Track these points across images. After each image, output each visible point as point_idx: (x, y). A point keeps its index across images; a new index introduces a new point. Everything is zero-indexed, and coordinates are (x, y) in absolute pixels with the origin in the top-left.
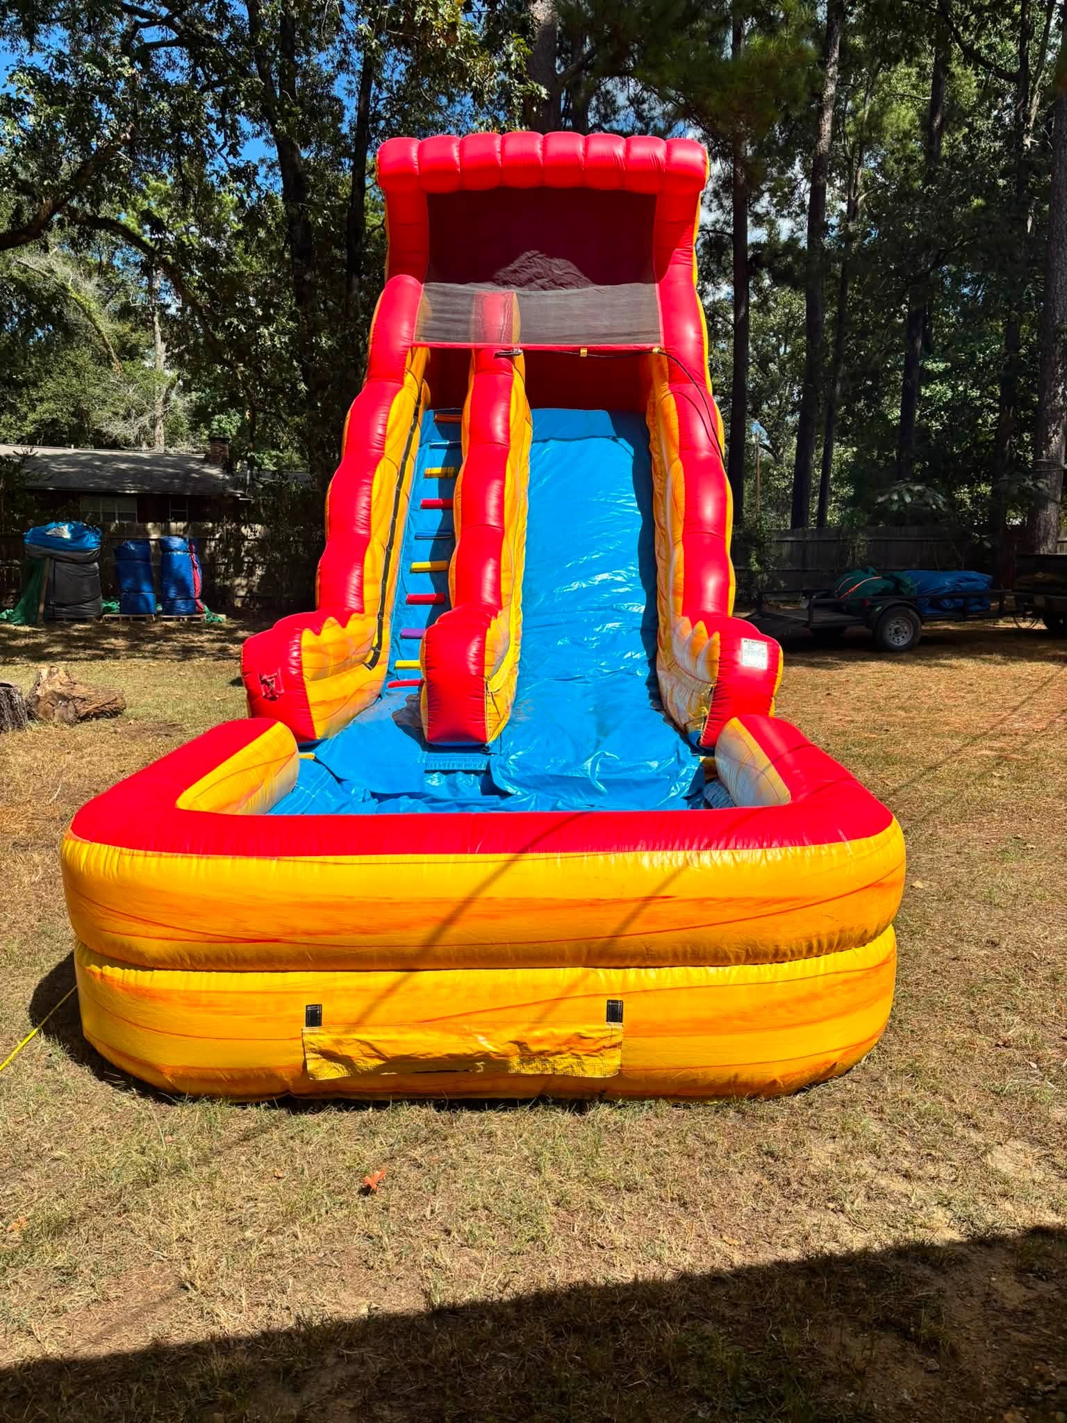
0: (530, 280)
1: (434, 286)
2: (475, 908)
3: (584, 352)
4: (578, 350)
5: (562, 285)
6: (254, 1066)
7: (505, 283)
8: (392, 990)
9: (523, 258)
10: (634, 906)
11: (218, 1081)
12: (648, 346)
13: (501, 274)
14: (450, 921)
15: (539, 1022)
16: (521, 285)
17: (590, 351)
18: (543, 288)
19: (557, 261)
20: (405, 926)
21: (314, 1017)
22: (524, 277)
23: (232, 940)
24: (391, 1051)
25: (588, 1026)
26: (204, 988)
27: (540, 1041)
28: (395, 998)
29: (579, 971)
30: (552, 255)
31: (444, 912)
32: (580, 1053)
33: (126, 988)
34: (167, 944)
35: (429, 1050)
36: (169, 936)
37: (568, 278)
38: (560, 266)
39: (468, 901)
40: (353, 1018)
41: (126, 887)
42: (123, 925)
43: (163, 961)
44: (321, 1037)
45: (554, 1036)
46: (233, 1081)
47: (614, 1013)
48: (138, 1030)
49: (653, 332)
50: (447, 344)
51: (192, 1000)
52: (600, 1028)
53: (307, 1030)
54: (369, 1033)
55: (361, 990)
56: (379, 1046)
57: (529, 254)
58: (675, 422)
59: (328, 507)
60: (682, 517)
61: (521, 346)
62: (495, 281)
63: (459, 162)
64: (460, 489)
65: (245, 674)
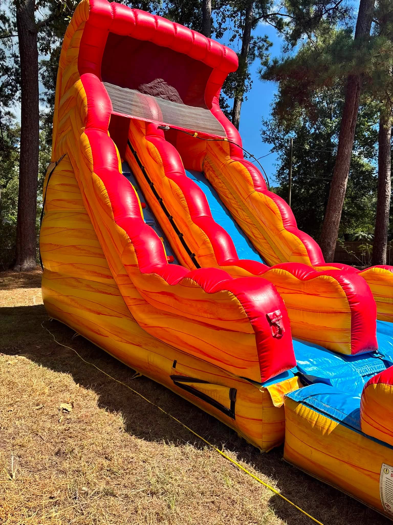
0: (158, 94)
1: (108, 84)
3: (196, 134)
4: (194, 132)
5: (172, 100)
7: (145, 93)
9: (156, 81)
12: (222, 137)
13: (144, 87)
16: (154, 95)
17: (199, 134)
19: (170, 87)
22: (155, 91)
37: (174, 98)
38: (172, 91)
49: (221, 131)
50: (117, 113)
57: (159, 80)
58: (248, 174)
59: (108, 200)
60: (281, 218)
61: (169, 125)
62: (140, 90)
63: (135, 20)
64: (183, 195)
65: (250, 319)
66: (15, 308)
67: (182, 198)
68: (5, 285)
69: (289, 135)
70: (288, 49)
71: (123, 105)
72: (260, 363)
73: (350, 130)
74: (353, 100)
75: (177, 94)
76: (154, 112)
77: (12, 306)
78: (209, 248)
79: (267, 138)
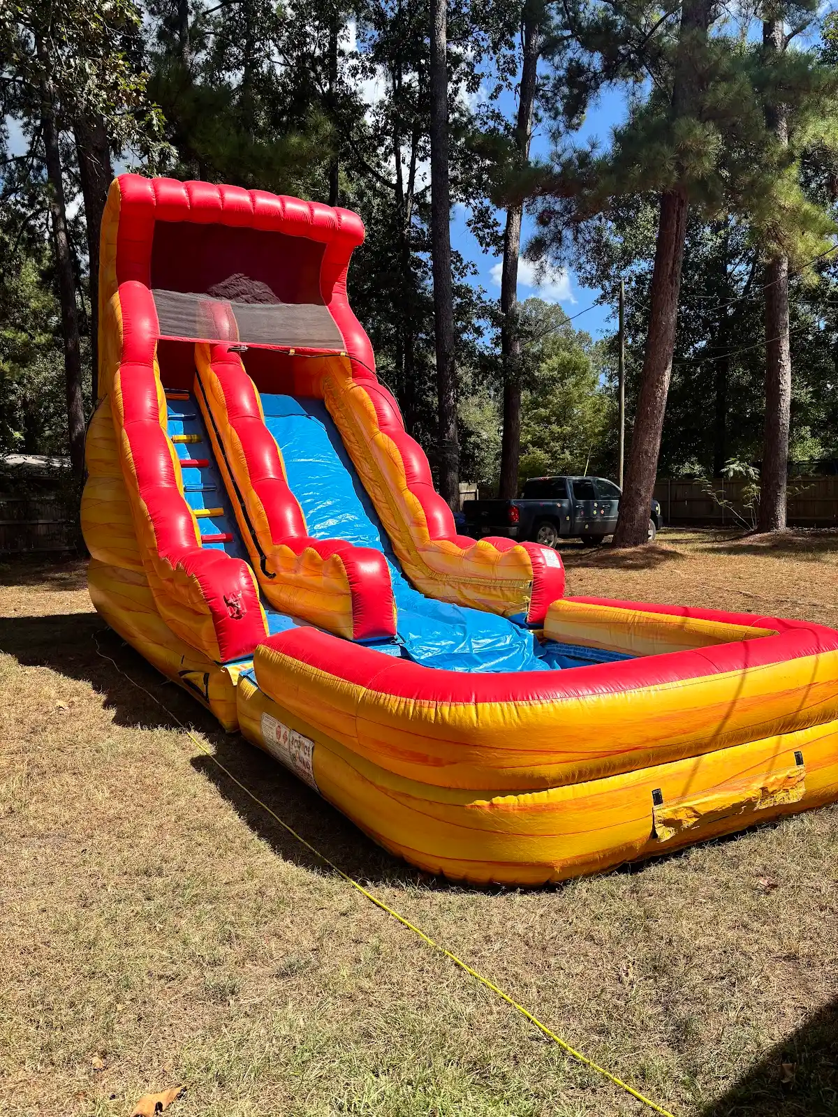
0: (238, 295)
1: (160, 291)
2: (738, 706)
3: (292, 351)
4: (288, 350)
5: (260, 300)
6: (620, 844)
7: (217, 295)
8: (695, 770)
9: (232, 278)
10: (804, 691)
11: (594, 862)
12: (337, 350)
13: (214, 288)
14: (727, 717)
15: (769, 772)
16: (230, 298)
17: (297, 351)
18: (247, 301)
19: (256, 283)
20: (704, 724)
21: (658, 799)
22: (232, 291)
23: (609, 754)
24: (703, 810)
25: (791, 770)
26: (587, 794)
27: (773, 784)
28: (698, 774)
29: (775, 738)
30: (253, 278)
31: (724, 711)
32: (789, 788)
33: (523, 809)
34: (564, 766)
35: (723, 804)
36: (568, 759)
37: (265, 296)
38: (259, 287)
39: (734, 703)
40: (679, 794)
41: (528, 730)
42: (527, 759)
43: (560, 780)
44: (664, 811)
45: (778, 780)
46: (605, 858)
47: (799, 761)
48: (535, 840)
49: (338, 341)
50: (166, 336)
51: (581, 804)
52: (794, 770)
53: (656, 808)
54: (689, 801)
55: (679, 773)
56: (696, 808)
57: (237, 276)
58: (370, 406)
59: (133, 467)
60: (404, 473)
61: (246, 344)
62: (209, 293)
63: (188, 201)
64: (242, 451)
65: (208, 600)
66: (71, 615)
67: (240, 455)
68: (71, 584)
69: (634, 267)
70: (559, 133)
71: (176, 323)
72: (219, 643)
73: (668, 280)
74: (673, 225)
75: (268, 290)
76: (225, 324)
77: (66, 613)
78: (264, 522)
79: (587, 278)
